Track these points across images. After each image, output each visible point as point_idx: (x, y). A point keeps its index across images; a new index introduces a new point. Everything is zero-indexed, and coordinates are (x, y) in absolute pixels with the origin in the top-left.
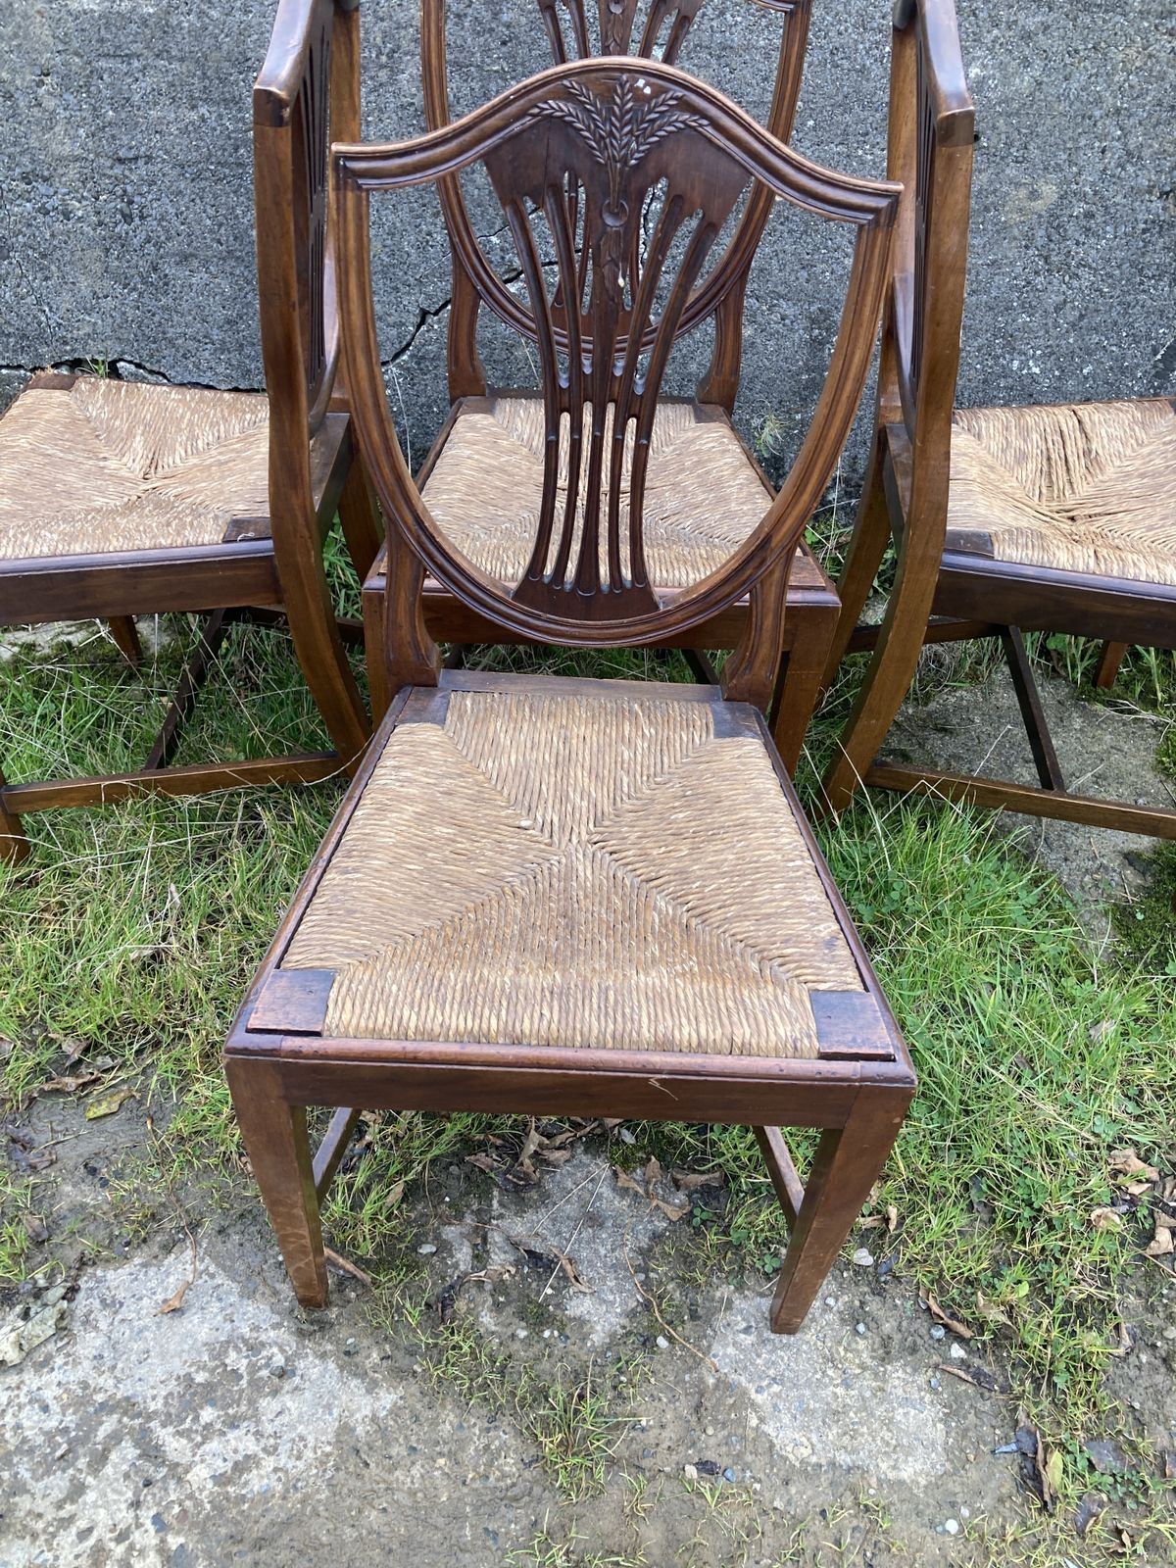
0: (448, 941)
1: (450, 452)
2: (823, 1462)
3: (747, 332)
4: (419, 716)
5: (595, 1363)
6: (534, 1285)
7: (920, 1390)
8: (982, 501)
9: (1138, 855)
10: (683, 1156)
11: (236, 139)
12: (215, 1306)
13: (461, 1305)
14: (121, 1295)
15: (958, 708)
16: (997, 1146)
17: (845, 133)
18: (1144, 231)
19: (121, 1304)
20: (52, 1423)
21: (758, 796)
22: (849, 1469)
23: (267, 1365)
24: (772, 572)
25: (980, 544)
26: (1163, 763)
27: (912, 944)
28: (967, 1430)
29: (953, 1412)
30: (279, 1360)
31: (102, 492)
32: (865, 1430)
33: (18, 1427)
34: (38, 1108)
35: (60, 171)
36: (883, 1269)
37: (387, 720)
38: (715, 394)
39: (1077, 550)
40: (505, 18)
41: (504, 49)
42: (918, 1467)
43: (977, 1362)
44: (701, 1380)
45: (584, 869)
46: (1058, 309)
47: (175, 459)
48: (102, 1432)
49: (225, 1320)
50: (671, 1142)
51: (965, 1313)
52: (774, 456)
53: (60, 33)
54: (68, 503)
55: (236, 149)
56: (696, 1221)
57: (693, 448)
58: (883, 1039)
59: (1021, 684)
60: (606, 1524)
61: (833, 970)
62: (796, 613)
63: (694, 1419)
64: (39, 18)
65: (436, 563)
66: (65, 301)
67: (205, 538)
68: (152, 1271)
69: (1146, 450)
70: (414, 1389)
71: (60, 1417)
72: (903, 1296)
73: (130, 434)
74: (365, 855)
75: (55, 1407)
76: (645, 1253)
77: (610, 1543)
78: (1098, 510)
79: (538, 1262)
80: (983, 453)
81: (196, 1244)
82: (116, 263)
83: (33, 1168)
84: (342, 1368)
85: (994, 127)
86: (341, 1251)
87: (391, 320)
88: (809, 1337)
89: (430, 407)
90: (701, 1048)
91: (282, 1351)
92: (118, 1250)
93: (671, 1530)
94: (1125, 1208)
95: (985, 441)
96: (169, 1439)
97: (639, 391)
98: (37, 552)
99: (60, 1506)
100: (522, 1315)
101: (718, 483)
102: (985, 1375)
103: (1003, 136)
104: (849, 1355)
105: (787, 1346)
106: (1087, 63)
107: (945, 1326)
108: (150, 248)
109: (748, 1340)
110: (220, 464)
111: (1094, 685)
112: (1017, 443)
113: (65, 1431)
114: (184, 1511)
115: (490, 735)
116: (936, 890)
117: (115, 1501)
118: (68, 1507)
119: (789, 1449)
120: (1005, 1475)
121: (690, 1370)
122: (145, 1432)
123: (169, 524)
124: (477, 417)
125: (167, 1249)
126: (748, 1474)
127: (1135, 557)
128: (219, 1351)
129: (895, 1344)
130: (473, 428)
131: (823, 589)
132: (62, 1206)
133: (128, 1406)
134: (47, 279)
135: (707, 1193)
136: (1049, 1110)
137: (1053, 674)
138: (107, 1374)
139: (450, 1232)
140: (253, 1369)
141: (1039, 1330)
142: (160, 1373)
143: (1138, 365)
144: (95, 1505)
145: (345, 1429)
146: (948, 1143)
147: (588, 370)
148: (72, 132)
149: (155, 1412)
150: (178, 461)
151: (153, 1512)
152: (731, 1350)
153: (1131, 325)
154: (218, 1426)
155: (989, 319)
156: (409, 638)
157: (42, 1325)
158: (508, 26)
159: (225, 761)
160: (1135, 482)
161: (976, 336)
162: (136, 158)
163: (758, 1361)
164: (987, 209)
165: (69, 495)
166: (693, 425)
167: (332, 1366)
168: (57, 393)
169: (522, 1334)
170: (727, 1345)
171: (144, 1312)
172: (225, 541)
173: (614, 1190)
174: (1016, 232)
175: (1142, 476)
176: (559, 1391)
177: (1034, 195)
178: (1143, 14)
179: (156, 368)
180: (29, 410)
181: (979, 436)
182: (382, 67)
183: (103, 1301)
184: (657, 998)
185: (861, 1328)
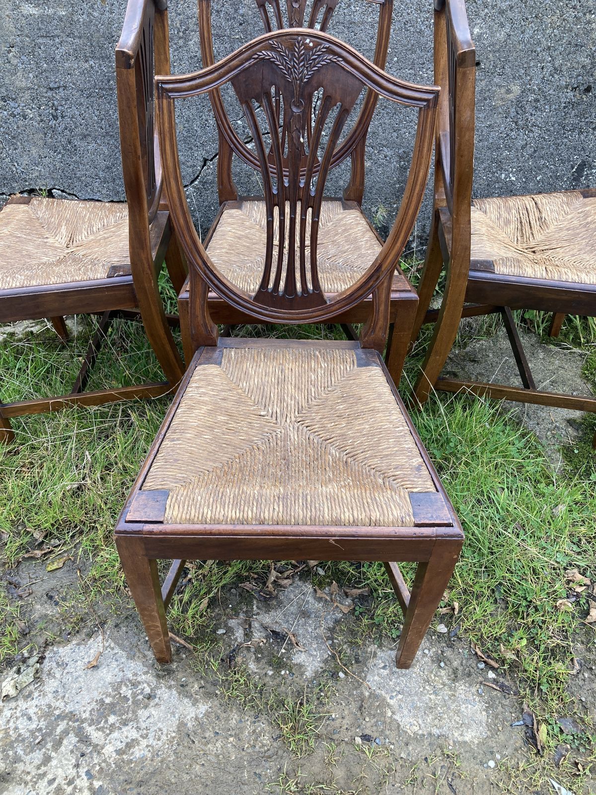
0: (226, 473)
1: (220, 229)
2: (425, 733)
3: (367, 164)
4: (208, 361)
5: (308, 687)
6: (276, 648)
7: (473, 695)
8: (488, 244)
9: (575, 421)
10: (349, 580)
11: (108, 76)
12: (114, 664)
13: (239, 659)
14: (66, 660)
15: (481, 349)
16: (508, 570)
17: (413, 63)
18: (565, 107)
19: (67, 665)
20: (34, 726)
21: (380, 395)
22: (439, 736)
23: (142, 693)
24: (383, 283)
25: (488, 266)
26: (585, 374)
27: (461, 469)
28: (498, 714)
29: (490, 705)
30: (148, 690)
31: (46, 255)
32: (446, 716)
33: (16, 728)
34: (22, 566)
35: (21, 95)
36: (453, 634)
37: (192, 364)
38: (352, 196)
39: (537, 267)
40: (241, 12)
41: (241, 27)
42: (473, 734)
43: (502, 680)
44: (362, 693)
45: (293, 435)
46: (523, 147)
47: (82, 237)
48: (59, 730)
49: (120, 671)
50: (343, 573)
51: (494, 655)
52: (383, 226)
53: (19, 26)
54: (29, 261)
55: (109, 81)
56: (357, 613)
57: (342, 223)
58: (446, 515)
59: (512, 336)
60: (316, 769)
61: (420, 481)
62: (396, 303)
63: (359, 714)
64: (8, 19)
65: (214, 284)
66: (25, 160)
67: (98, 276)
68: (82, 647)
69: (569, 217)
70: (216, 703)
71: (37, 723)
72: (463, 648)
73: (59, 225)
74: (183, 432)
75: (34, 718)
76: (332, 630)
77: (318, 778)
78: (546, 247)
79: (277, 636)
80: (488, 221)
81: (104, 633)
82: (50, 140)
83: (21, 597)
84: (179, 693)
85: (487, 58)
86: (177, 634)
87: (189, 164)
88: (415, 670)
89: (210, 207)
90: (355, 523)
91: (149, 685)
92: (64, 637)
93: (349, 771)
94: (574, 599)
95: (488, 214)
96: (93, 732)
97: (313, 194)
98: (14, 286)
99: (38, 768)
100: (270, 664)
101: (356, 240)
102: (506, 686)
103: (492, 63)
104: (437, 678)
105: (405, 675)
106: (533, 24)
107: (485, 662)
108: (67, 132)
109: (385, 672)
110: (105, 238)
111: (549, 336)
112: (505, 215)
113: (40, 730)
114: (101, 768)
115: (244, 369)
116: (472, 441)
117: (66, 765)
118: (43, 768)
119: (408, 727)
120: (518, 737)
121: (356, 688)
122: (81, 729)
123: (80, 269)
124: (233, 211)
125: (89, 636)
126: (387, 741)
127: (566, 270)
128: (117, 687)
129: (460, 672)
130: (231, 216)
131: (410, 291)
132: (35, 616)
133: (71, 716)
134: (15, 149)
135: (362, 598)
136: (533, 550)
137: (528, 331)
138: (61, 700)
139: (232, 623)
140: (134, 695)
141: (532, 662)
142: (87, 699)
143: (564, 175)
144: (56, 767)
145: (182, 725)
146: (483, 569)
147: (286, 185)
148: (26, 75)
149: (85, 719)
150: (83, 237)
151: (85, 770)
152: (376, 678)
153: (560, 155)
154: (117, 725)
155: (488, 154)
156: (202, 322)
157: (27, 676)
158: (243, 16)
159: (112, 388)
160: (565, 233)
161: (482, 162)
162: (59, 88)
163: (391, 683)
164: (485, 99)
165: (29, 256)
166: (342, 211)
167: (174, 692)
168: (22, 206)
169: (270, 673)
170: (375, 675)
171: (78, 668)
172: (108, 277)
173: (315, 598)
174: (500, 110)
175: (568, 229)
176: (290, 701)
177: (509, 91)
179: (71, 192)
180: (8, 215)
181: (485, 212)
182: (180, 38)
183: (58, 663)
184: (331, 498)
185: (442, 664)
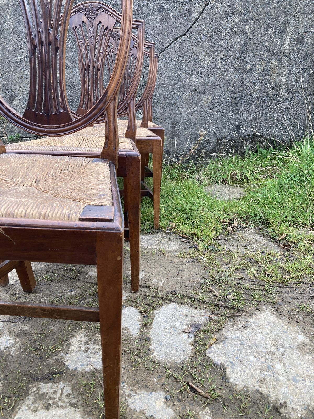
2: (153, 248)
17: (173, 90)
18: (229, 105)
36: (172, 233)
46: (216, 119)
52: (168, 150)
85: (199, 88)
106: (212, 77)
119: (147, 247)
129: (172, 239)
143: (233, 129)
153: (230, 122)
155: (204, 121)
161: (202, 125)
164: (200, 102)
174: (206, 105)
177: (208, 99)
178: (220, 69)
